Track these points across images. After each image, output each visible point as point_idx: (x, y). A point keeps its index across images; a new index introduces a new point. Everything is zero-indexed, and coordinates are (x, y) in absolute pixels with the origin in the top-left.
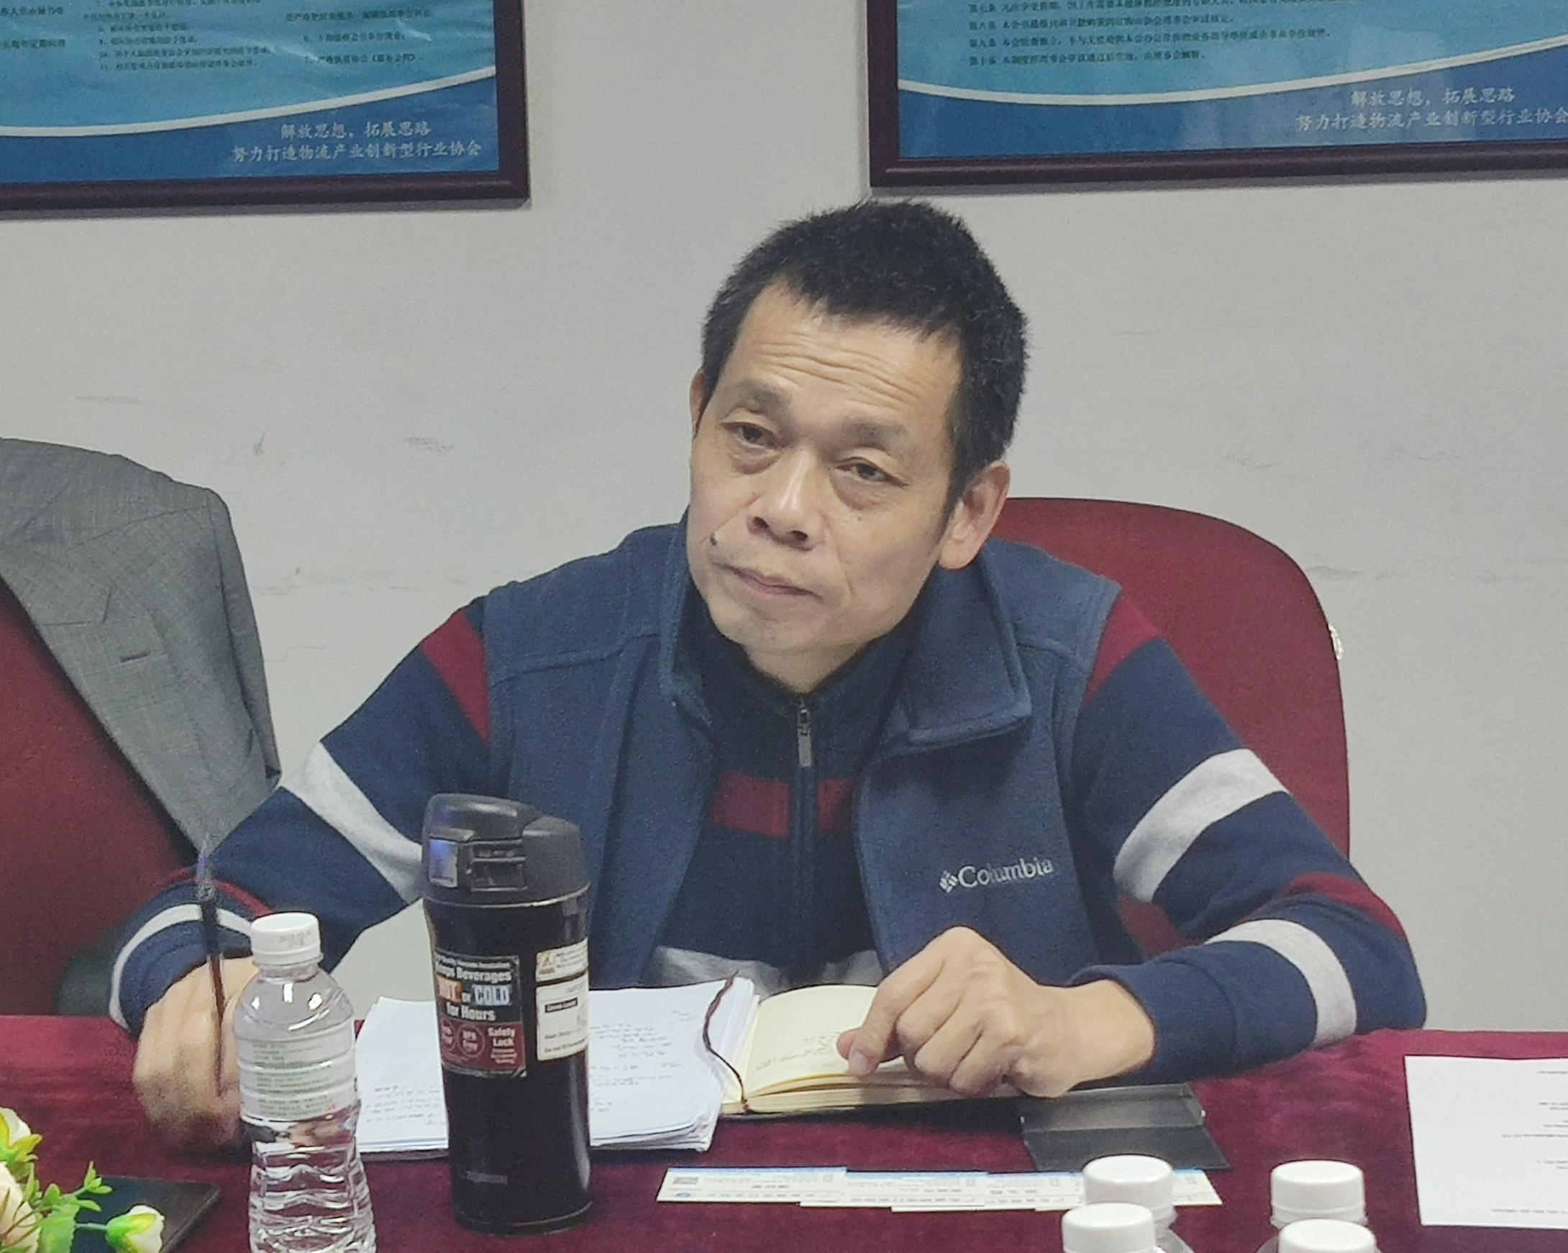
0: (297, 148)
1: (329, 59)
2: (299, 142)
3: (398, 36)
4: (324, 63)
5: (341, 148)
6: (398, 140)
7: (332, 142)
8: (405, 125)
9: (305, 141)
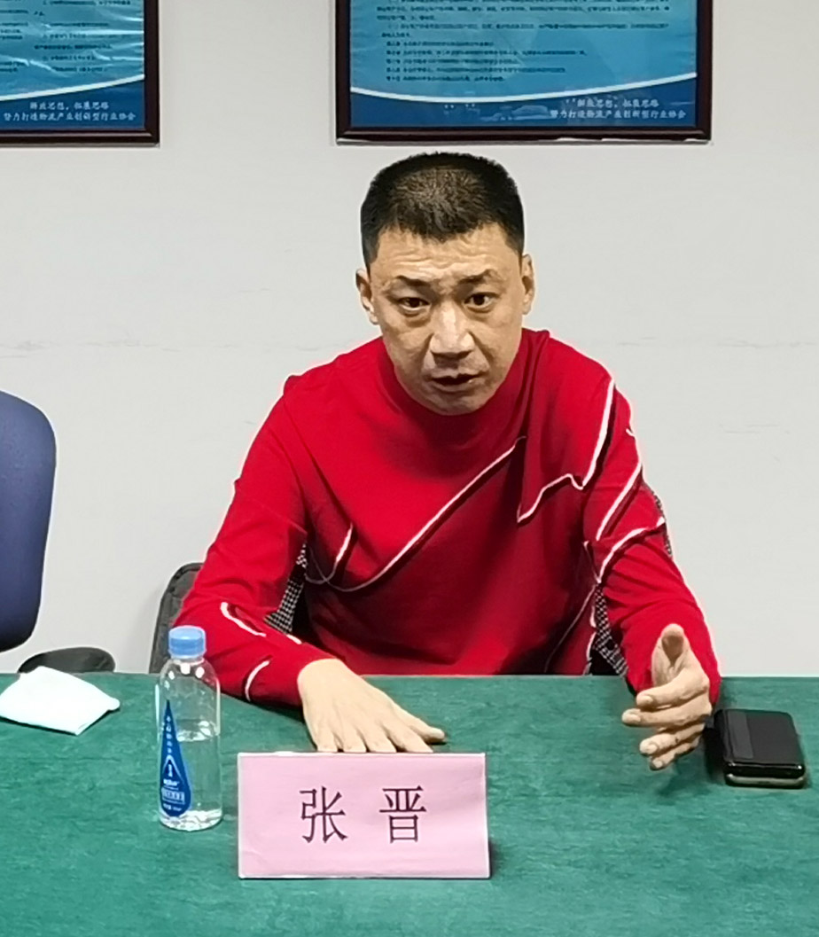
0: (38, 114)
1: (57, 69)
2: (38, 111)
3: (94, 58)
4: (54, 71)
5: (61, 115)
6: (92, 111)
7: (57, 112)
8: (96, 104)
9: (43, 111)
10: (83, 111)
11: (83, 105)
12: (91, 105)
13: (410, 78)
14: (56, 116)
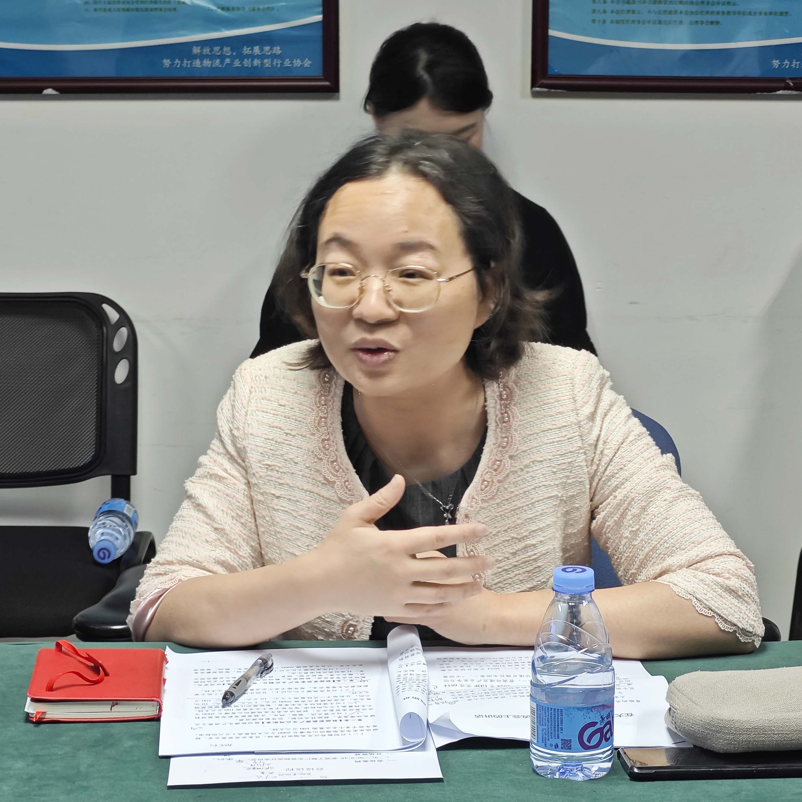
0: (201, 60)
1: (223, 9)
2: (202, 57)
4: (220, 11)
5: (228, 61)
6: (262, 57)
7: (222, 57)
8: (267, 48)
9: (207, 56)
10: (252, 57)
11: (252, 50)
12: (261, 50)
13: (618, 22)
14: (222, 62)
